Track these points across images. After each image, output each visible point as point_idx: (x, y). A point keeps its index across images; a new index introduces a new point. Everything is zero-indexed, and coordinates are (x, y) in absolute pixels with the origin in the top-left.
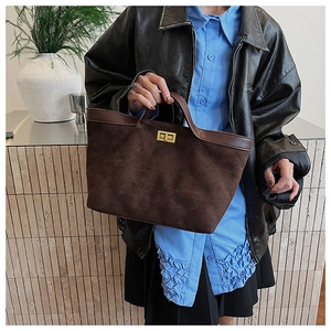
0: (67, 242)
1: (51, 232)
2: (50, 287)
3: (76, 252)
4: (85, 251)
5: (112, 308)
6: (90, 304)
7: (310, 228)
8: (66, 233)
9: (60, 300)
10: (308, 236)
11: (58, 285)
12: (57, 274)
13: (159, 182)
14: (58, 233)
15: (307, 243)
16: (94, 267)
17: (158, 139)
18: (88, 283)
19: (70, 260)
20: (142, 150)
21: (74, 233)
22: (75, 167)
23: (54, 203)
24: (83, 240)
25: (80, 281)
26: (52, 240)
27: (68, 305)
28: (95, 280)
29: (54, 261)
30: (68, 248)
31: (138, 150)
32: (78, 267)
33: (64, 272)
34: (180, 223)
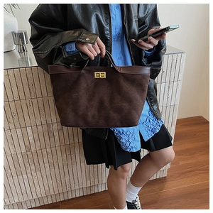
0: (29, 130)
1: (18, 125)
2: (20, 159)
3: (36, 135)
4: (41, 134)
5: (61, 165)
6: (47, 165)
7: (169, 104)
8: (28, 124)
9: (27, 166)
10: (168, 108)
11: (25, 157)
12: (24, 150)
13: (101, 103)
14: (23, 125)
15: (168, 112)
16: (48, 142)
17: (96, 77)
18: (45, 153)
19: (32, 141)
20: (88, 85)
21: (33, 123)
22: (31, 82)
23: (19, 106)
24: (40, 127)
25: (39, 152)
26: (19, 130)
27: (33, 168)
28: (49, 150)
29: (22, 143)
30: (30, 133)
31: (85, 86)
32: (38, 144)
33: (28, 148)
34: (118, 124)
